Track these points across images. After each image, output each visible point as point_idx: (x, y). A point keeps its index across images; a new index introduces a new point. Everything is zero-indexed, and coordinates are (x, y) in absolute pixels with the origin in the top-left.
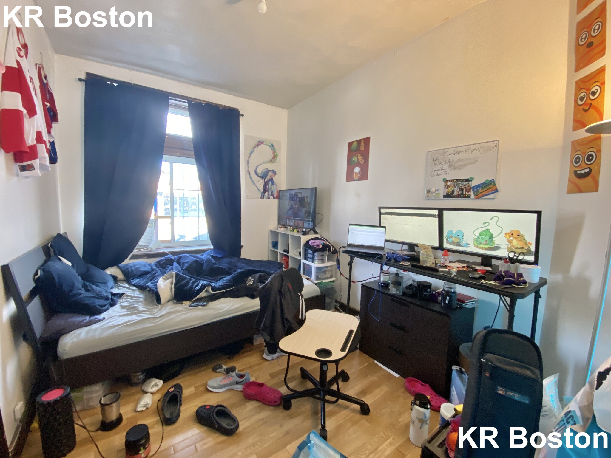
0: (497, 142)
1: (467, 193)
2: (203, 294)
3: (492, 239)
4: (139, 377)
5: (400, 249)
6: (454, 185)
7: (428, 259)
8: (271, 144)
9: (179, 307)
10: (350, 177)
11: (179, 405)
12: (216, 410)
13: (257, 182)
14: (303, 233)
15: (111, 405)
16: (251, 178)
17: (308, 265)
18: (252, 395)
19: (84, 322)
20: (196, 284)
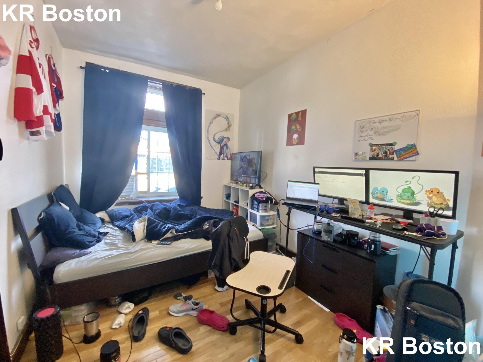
0: (418, 112)
1: (390, 156)
2: (168, 235)
3: (414, 196)
4: (116, 300)
5: (331, 202)
6: (379, 149)
7: (356, 212)
8: (227, 117)
9: (149, 245)
10: (289, 142)
11: (145, 325)
12: (174, 331)
13: (214, 147)
14: (250, 187)
15: (91, 323)
16: (210, 143)
17: (254, 214)
18: (205, 320)
19: (75, 255)
20: (163, 226)
